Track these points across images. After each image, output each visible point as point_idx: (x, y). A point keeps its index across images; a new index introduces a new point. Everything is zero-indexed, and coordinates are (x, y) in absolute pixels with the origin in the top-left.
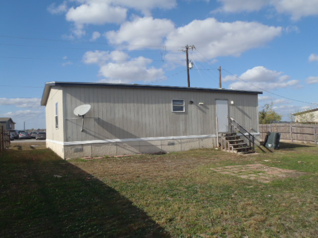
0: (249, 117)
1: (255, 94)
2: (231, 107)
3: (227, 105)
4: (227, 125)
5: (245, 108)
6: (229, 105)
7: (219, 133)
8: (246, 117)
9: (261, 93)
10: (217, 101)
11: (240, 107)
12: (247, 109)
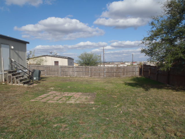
0: (22, 59)
1: (25, 43)
2: (11, 51)
3: (9, 49)
4: (9, 64)
5: (19, 52)
6: (11, 49)
7: (4, 71)
8: (20, 59)
9: (28, 43)
10: (2, 45)
11: (17, 51)
12: (20, 53)
